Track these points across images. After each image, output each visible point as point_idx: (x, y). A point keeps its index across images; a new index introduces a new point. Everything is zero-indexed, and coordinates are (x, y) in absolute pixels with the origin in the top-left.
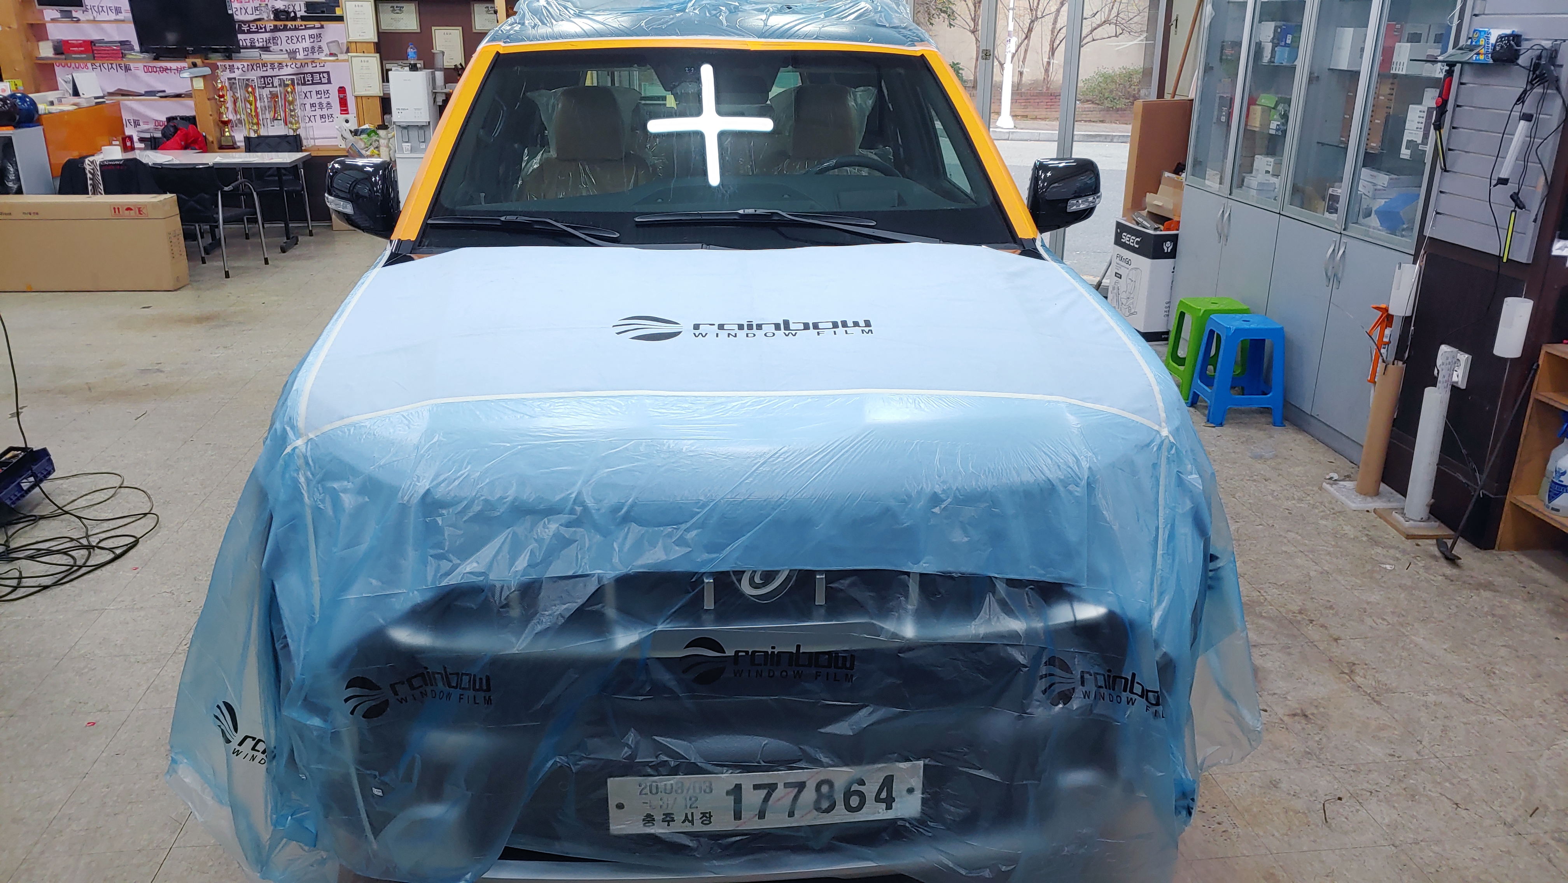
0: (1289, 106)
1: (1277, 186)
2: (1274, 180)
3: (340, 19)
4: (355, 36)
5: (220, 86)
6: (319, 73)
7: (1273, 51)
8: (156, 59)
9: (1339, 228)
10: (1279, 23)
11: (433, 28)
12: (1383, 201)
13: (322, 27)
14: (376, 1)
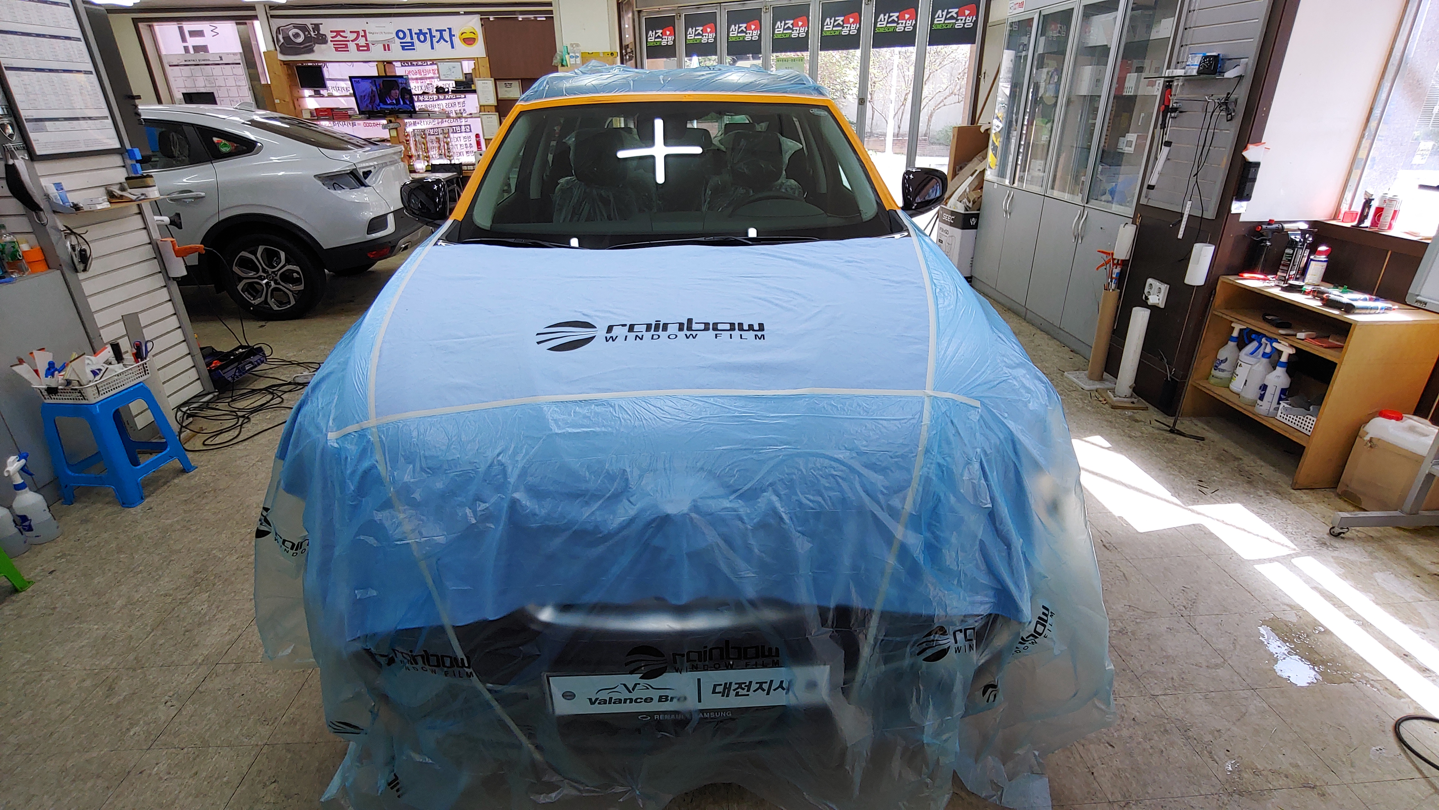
0: (1054, 124)
2: (1042, 174)
3: (474, 91)
5: (406, 134)
6: (465, 125)
7: (1045, 88)
9: (1083, 202)
12: (1114, 184)
14: (495, 80)
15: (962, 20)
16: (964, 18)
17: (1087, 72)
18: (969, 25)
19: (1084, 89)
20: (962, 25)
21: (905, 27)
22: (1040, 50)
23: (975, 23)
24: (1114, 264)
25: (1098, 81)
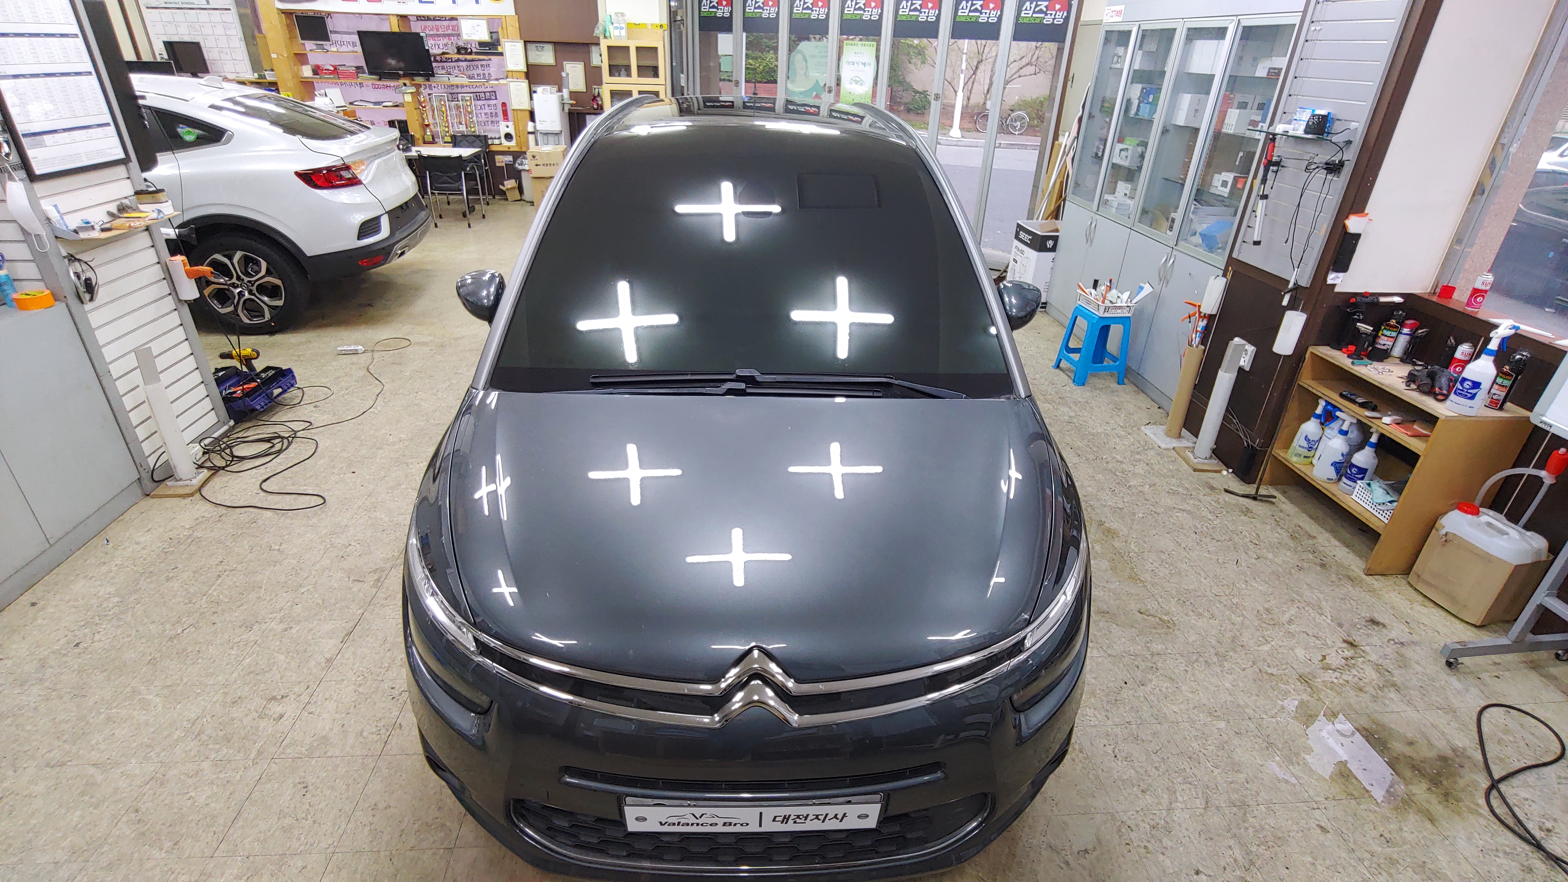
0: (1146, 148)
1: (1131, 206)
2: (1129, 202)
3: (501, 54)
4: (511, 67)
5: (422, 99)
6: (490, 92)
7: (1139, 106)
8: (380, 80)
9: (1172, 243)
10: (1145, 85)
11: (564, 63)
12: (1205, 226)
13: (490, 60)
14: (525, 42)
15: (1051, 14)
16: (1054, 13)
17: (1186, 100)
18: (1059, 21)
19: (1181, 119)
20: (1052, 20)
21: (988, 18)
22: (1137, 67)
23: (1067, 19)
24: (1200, 316)
25: (1196, 111)
